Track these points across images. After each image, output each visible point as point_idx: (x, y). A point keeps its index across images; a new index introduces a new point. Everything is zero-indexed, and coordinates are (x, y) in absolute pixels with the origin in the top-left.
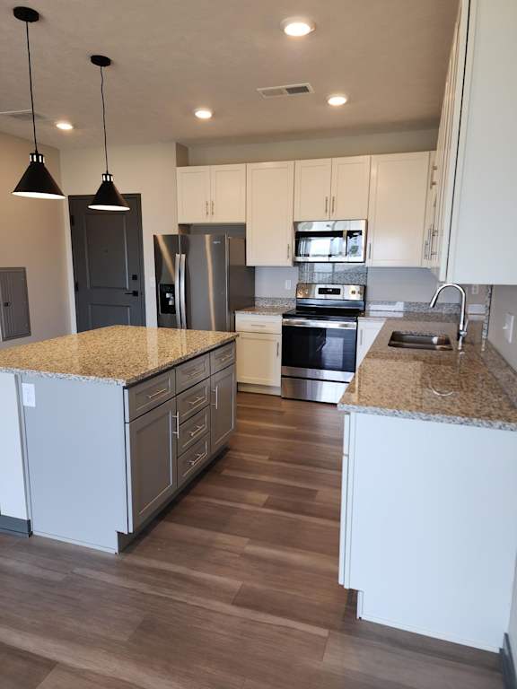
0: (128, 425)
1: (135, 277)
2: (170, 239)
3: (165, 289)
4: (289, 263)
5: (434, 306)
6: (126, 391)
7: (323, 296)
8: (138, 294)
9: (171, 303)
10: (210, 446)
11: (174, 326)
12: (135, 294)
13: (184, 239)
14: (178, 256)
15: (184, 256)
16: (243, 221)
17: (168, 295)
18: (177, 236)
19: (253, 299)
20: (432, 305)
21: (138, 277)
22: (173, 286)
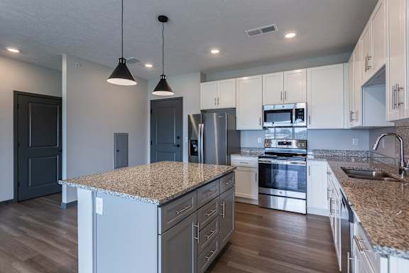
0: (160, 237)
1: (178, 138)
2: (196, 116)
3: (193, 143)
4: (261, 128)
5: (376, 149)
6: (160, 209)
7: (281, 146)
8: (179, 146)
9: (195, 150)
10: (219, 244)
11: (197, 162)
12: (178, 146)
13: (203, 116)
14: (200, 125)
15: (203, 125)
16: (234, 106)
17: (194, 146)
18: (199, 115)
19: (240, 148)
20: (374, 149)
21: (179, 137)
22: (197, 141)
